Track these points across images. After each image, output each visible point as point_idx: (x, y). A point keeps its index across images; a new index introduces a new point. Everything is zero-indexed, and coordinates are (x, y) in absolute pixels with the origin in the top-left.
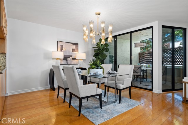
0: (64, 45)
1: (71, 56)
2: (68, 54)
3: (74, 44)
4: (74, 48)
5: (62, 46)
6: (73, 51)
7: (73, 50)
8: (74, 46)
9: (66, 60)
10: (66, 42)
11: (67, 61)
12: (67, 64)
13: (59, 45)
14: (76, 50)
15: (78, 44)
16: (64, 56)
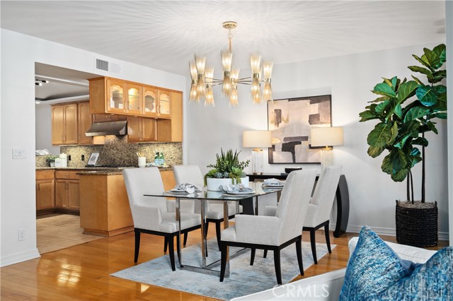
0: (284, 107)
1: (306, 138)
3: (314, 100)
4: (316, 112)
5: (278, 112)
6: (310, 122)
7: (313, 119)
8: (317, 105)
9: (289, 151)
10: (290, 100)
11: (293, 153)
12: (294, 163)
13: (272, 110)
14: (322, 119)
15: (330, 96)
16: (285, 139)
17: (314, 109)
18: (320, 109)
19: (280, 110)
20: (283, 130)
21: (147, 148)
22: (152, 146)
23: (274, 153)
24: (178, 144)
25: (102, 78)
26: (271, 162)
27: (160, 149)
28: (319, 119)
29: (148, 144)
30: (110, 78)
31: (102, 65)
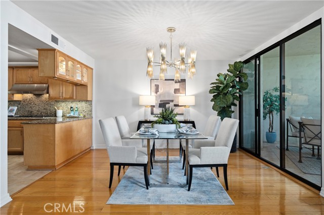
0: (161, 84)
1: (172, 101)
2: (167, 99)
4: (178, 87)
5: (157, 87)
6: (175, 93)
7: (176, 91)
8: (178, 84)
9: (163, 107)
11: (165, 108)
13: (153, 85)
14: (181, 91)
15: (185, 80)
16: (161, 101)
17: (177, 86)
18: (180, 86)
19: (158, 85)
20: (160, 96)
21: (63, 104)
22: (67, 103)
23: (154, 109)
24: (89, 102)
25: (54, 50)
26: (152, 113)
27: (74, 105)
28: (179, 91)
29: (64, 101)
30: (59, 51)
31: (54, 40)
